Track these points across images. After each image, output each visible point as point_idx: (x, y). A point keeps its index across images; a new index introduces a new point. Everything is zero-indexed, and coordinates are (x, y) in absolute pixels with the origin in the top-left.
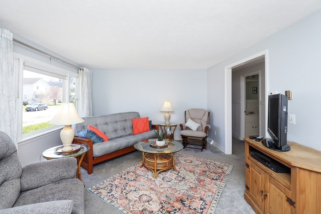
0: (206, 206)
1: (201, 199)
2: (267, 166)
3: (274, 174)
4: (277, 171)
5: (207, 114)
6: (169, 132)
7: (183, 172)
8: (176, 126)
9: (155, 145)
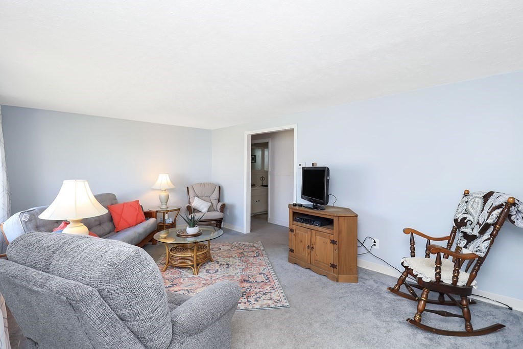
0: (268, 276)
1: (261, 274)
2: (313, 224)
3: (320, 229)
4: (321, 226)
5: (217, 189)
6: (169, 221)
7: (221, 260)
8: (179, 209)
9: (185, 234)
